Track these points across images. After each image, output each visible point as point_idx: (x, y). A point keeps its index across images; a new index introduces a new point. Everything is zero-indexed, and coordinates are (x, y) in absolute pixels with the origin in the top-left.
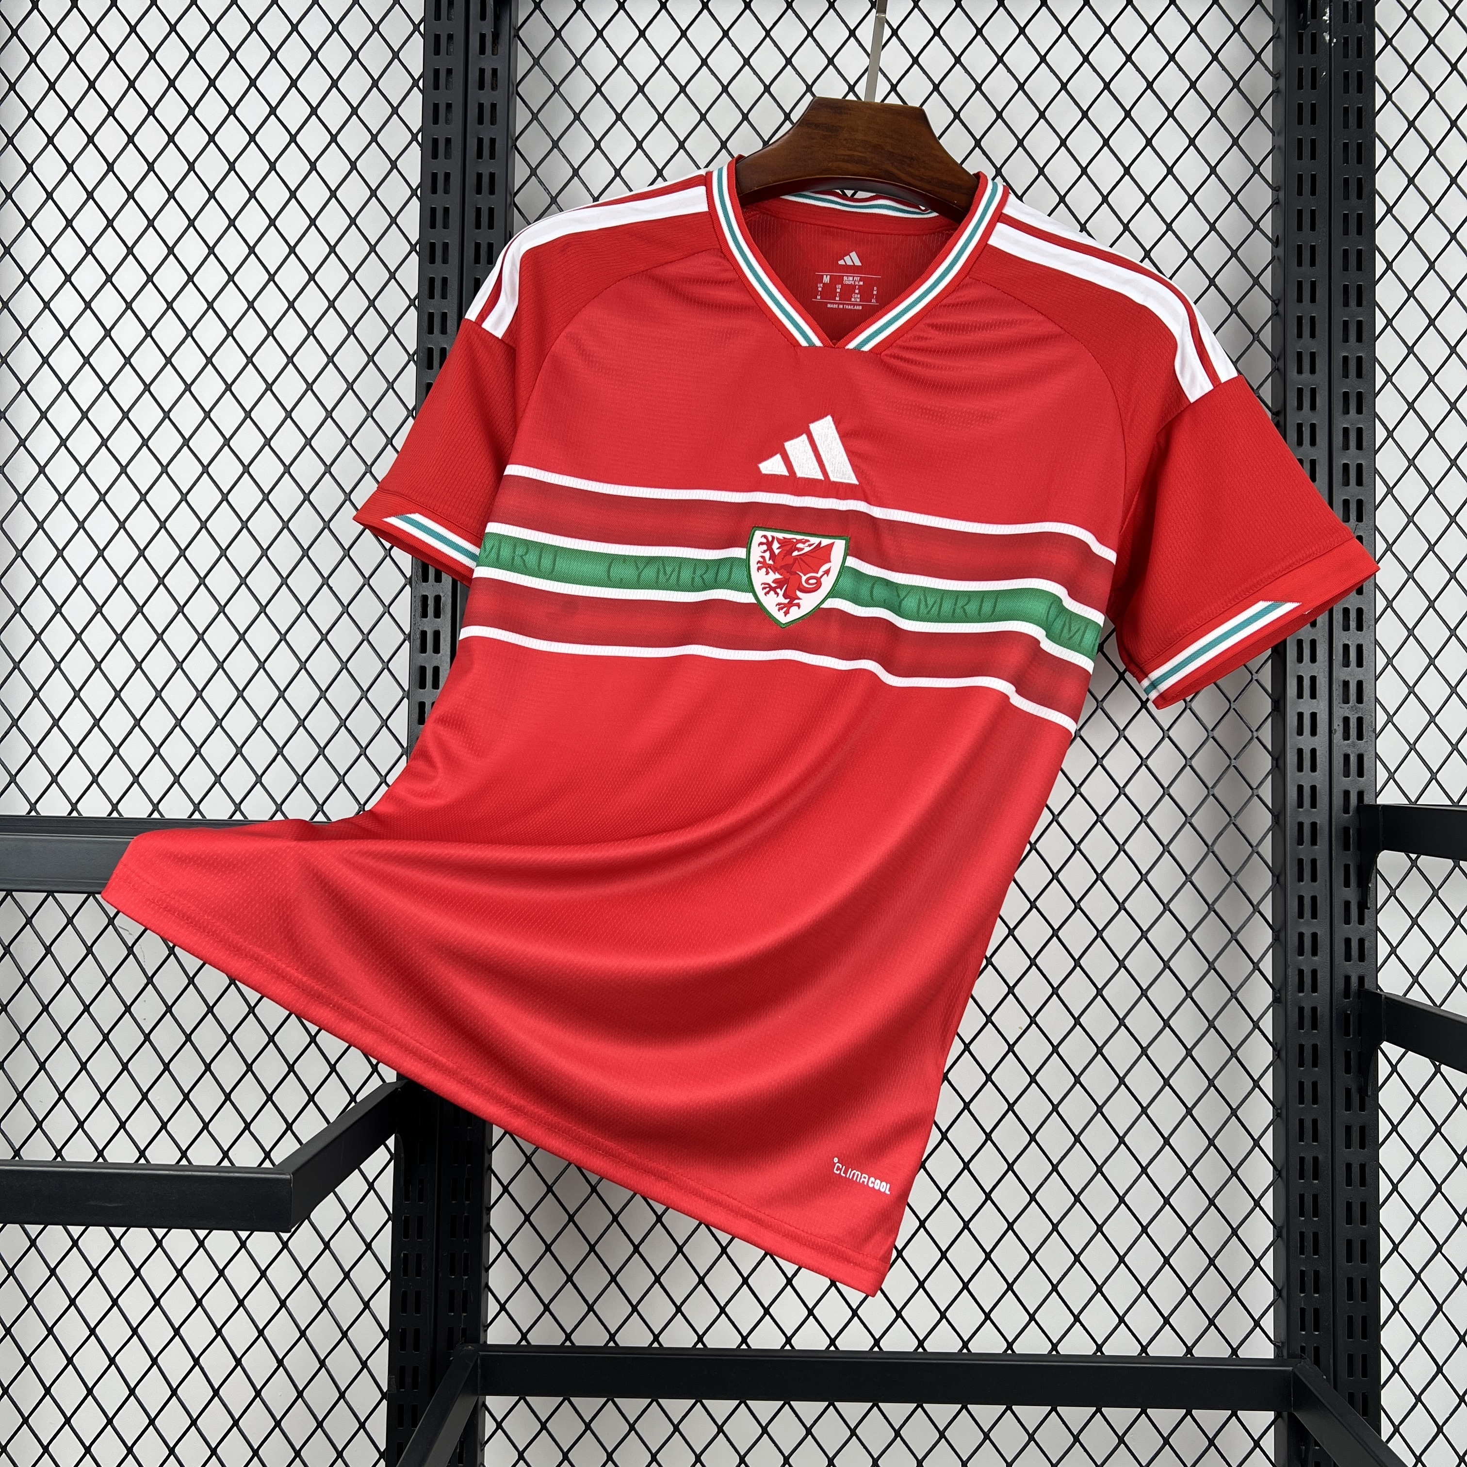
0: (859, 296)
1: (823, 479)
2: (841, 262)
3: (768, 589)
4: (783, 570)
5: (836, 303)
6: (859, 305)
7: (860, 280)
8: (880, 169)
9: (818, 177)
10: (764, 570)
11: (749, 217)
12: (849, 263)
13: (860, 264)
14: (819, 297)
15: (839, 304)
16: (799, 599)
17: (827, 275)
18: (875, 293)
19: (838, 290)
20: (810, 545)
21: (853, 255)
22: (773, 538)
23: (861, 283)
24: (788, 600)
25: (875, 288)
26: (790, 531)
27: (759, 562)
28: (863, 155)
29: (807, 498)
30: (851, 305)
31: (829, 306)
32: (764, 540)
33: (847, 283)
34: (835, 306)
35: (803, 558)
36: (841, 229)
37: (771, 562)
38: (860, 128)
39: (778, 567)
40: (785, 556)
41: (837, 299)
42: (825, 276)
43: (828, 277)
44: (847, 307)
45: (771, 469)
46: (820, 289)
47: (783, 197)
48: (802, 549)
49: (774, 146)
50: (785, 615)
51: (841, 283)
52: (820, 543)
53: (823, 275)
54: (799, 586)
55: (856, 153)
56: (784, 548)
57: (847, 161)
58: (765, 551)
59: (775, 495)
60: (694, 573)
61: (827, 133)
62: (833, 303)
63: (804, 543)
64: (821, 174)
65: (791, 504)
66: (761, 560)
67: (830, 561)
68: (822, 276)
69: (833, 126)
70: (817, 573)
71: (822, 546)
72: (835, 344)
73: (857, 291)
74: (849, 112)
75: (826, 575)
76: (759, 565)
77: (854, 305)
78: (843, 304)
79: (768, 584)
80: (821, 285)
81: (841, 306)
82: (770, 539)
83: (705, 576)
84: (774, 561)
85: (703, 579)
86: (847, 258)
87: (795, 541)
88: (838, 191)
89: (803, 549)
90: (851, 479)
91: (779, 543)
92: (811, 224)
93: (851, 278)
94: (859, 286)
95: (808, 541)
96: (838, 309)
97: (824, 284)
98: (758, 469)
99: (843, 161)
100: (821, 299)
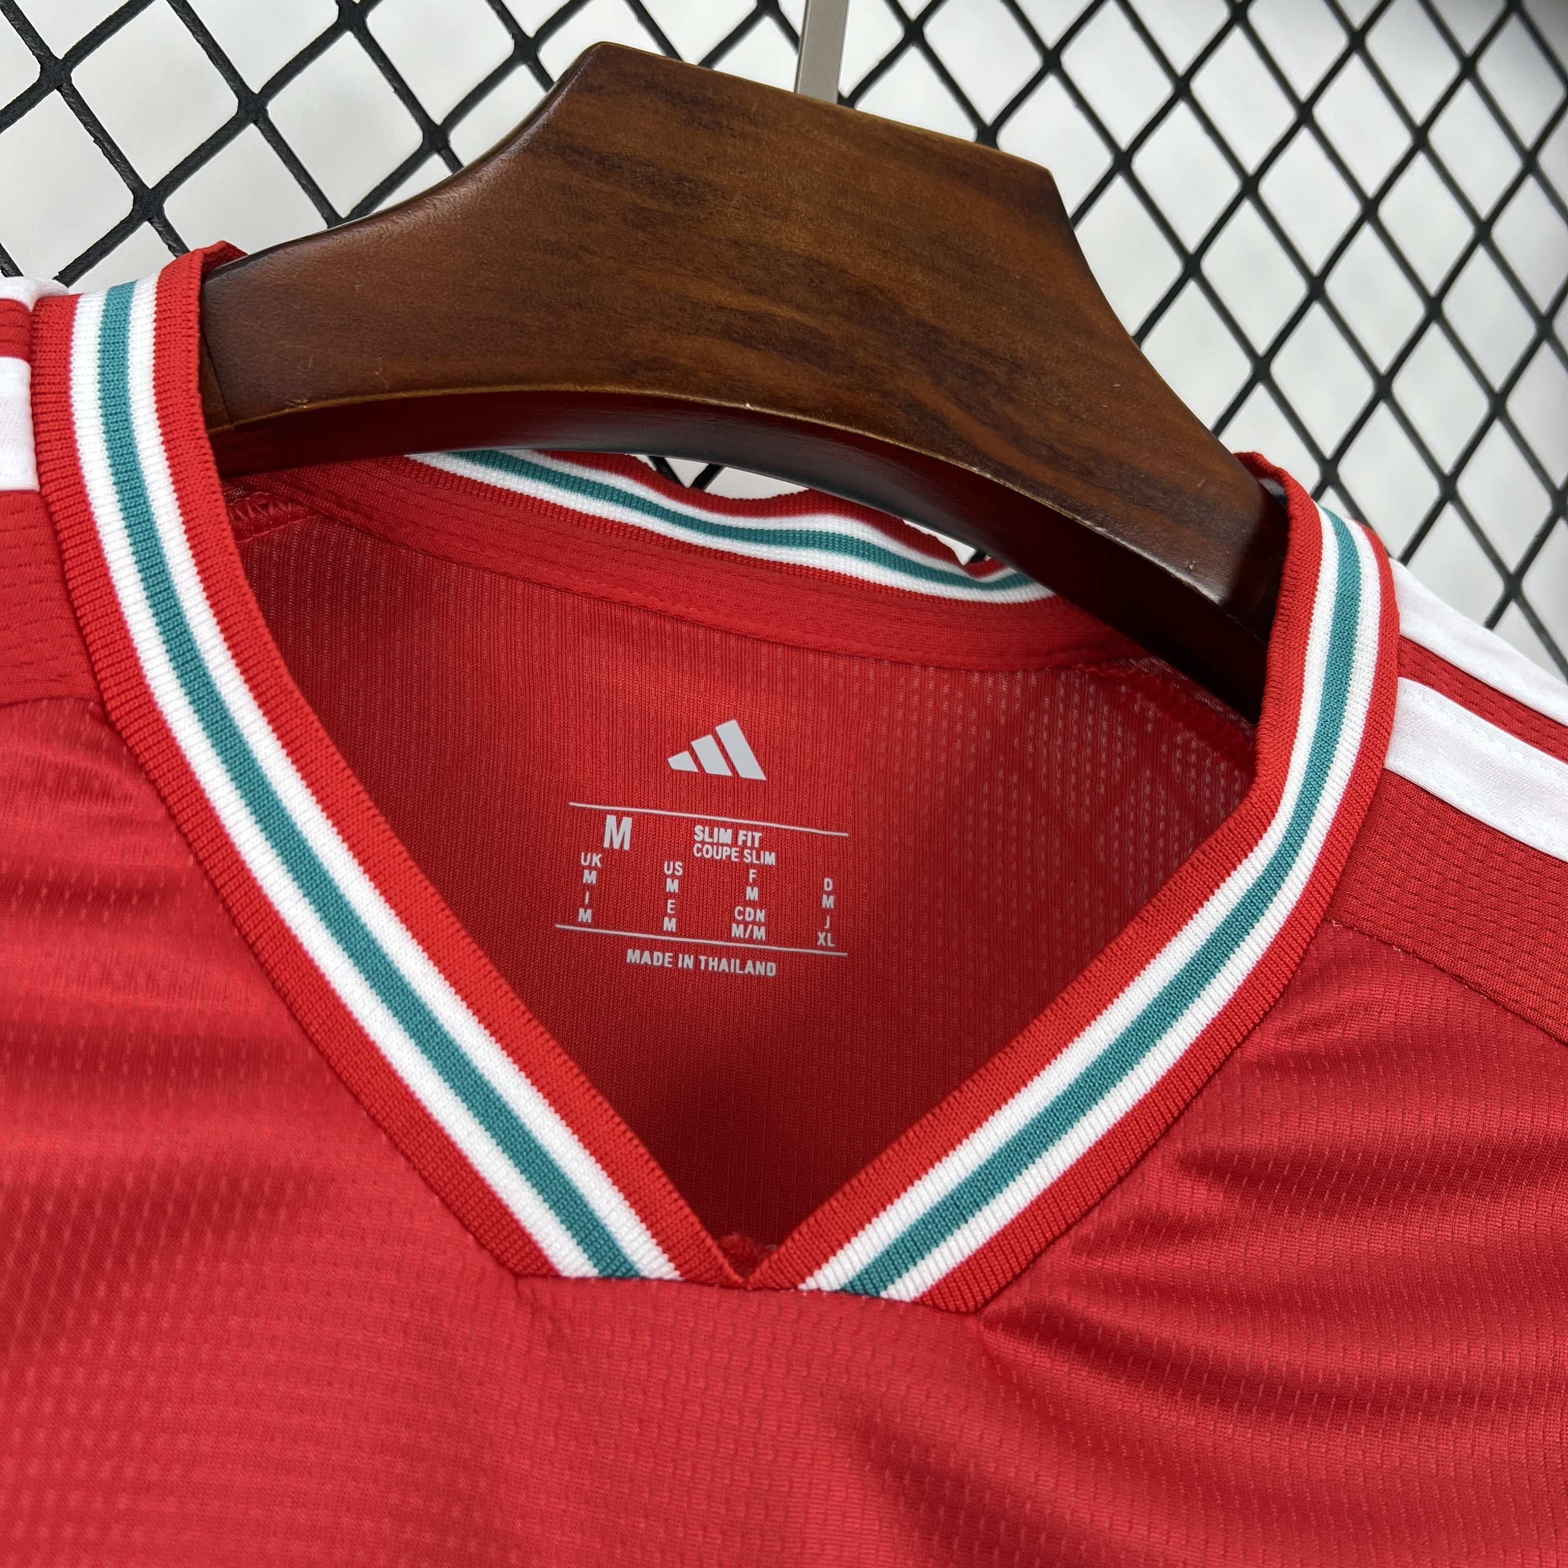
0: (761, 915)
2: (681, 762)
5: (664, 947)
6: (765, 956)
7: (765, 845)
8: (885, 394)
9: (610, 388)
11: (258, 528)
12: (715, 766)
13: (760, 775)
14: (585, 915)
15: (677, 949)
17: (620, 816)
18: (828, 902)
19: (672, 886)
21: (730, 731)
23: (770, 859)
25: (828, 883)
28: (814, 323)
30: (729, 953)
31: (633, 956)
33: (710, 853)
34: (661, 959)
36: (679, 619)
38: (800, 205)
41: (670, 924)
42: (611, 820)
43: (627, 822)
44: (713, 963)
46: (590, 878)
47: (419, 457)
49: (404, 222)
51: (685, 854)
53: (602, 816)
55: (783, 312)
57: (746, 341)
61: (650, 204)
62: (651, 946)
64: (624, 377)
68: (601, 818)
69: (680, 179)
72: (745, 1264)
73: (752, 894)
74: (750, 128)
77: (745, 956)
78: (697, 951)
80: (596, 859)
81: (687, 962)
86: (704, 746)
88: (643, 458)
92: (543, 585)
93: (725, 836)
94: (763, 870)
96: (676, 973)
97: (610, 855)
99: (727, 333)
100: (596, 923)
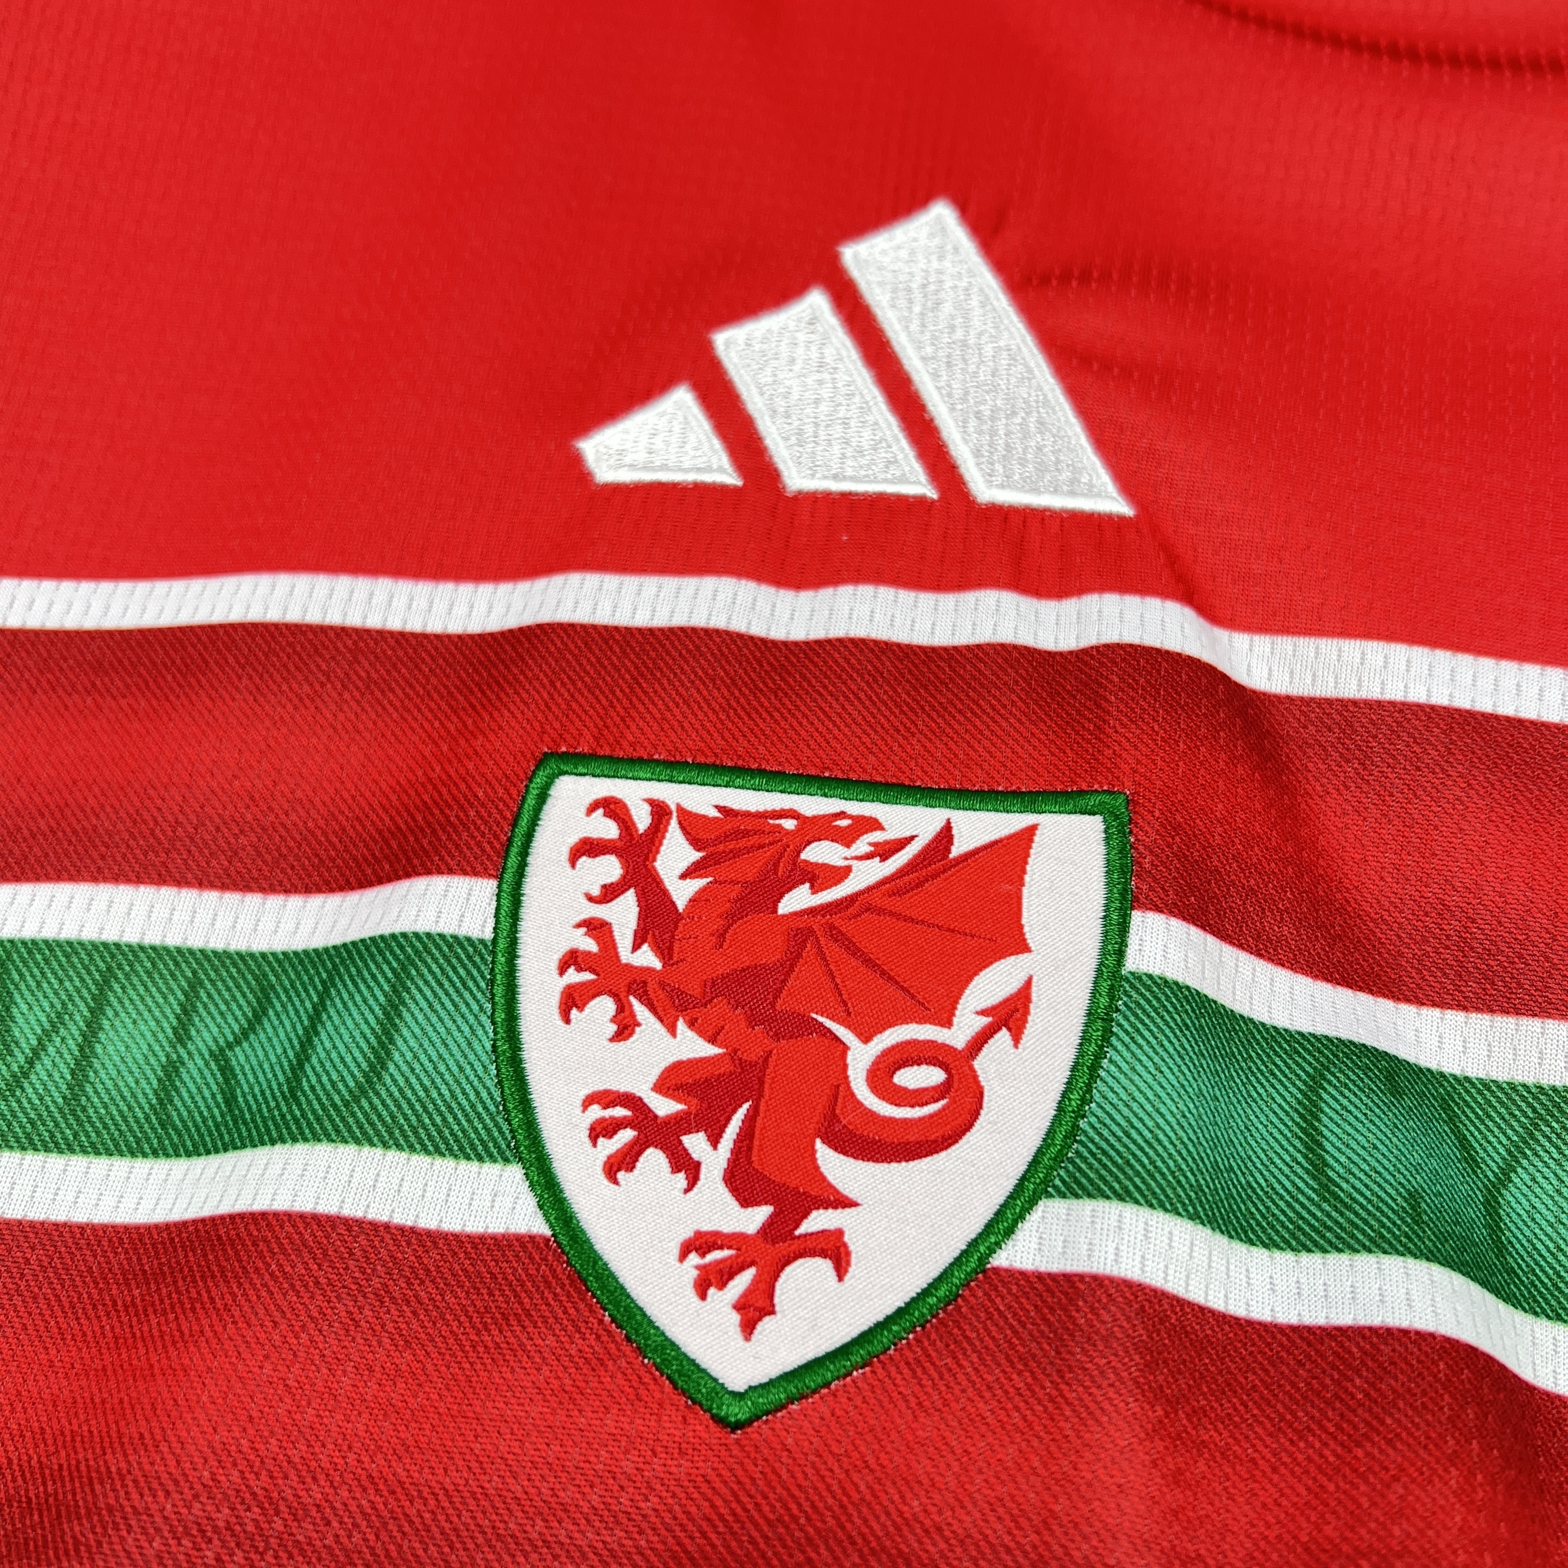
1: (932, 493)
3: (626, 1135)
4: (720, 1006)
10: (604, 1006)
16: (844, 1203)
20: (884, 851)
22: (660, 811)
24: (761, 1214)
26: (761, 772)
27: (572, 960)
29: (846, 592)
32: (609, 830)
35: (848, 928)
37: (647, 958)
39: (694, 989)
40: (732, 917)
45: (641, 457)
48: (841, 874)
50: (748, 1328)
52: (946, 835)
54: (832, 1117)
56: (727, 871)
58: (609, 893)
59: (670, 583)
60: (181, 1035)
63: (846, 838)
65: (758, 629)
66: (590, 945)
67: (1021, 946)
70: (947, 1023)
71: (957, 850)
75: (1003, 1036)
76: (574, 976)
79: (630, 1100)
82: (642, 819)
83: (238, 1058)
84: (663, 951)
85: (226, 1070)
87: (789, 824)
89: (845, 872)
90: (1091, 492)
91: (696, 843)
95: (873, 824)
98: (577, 460)
